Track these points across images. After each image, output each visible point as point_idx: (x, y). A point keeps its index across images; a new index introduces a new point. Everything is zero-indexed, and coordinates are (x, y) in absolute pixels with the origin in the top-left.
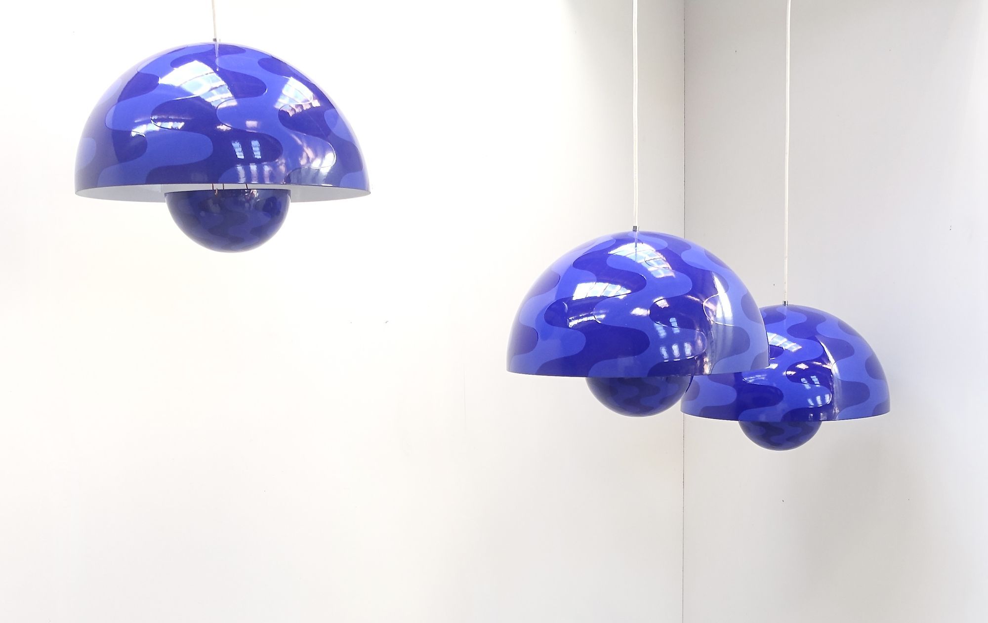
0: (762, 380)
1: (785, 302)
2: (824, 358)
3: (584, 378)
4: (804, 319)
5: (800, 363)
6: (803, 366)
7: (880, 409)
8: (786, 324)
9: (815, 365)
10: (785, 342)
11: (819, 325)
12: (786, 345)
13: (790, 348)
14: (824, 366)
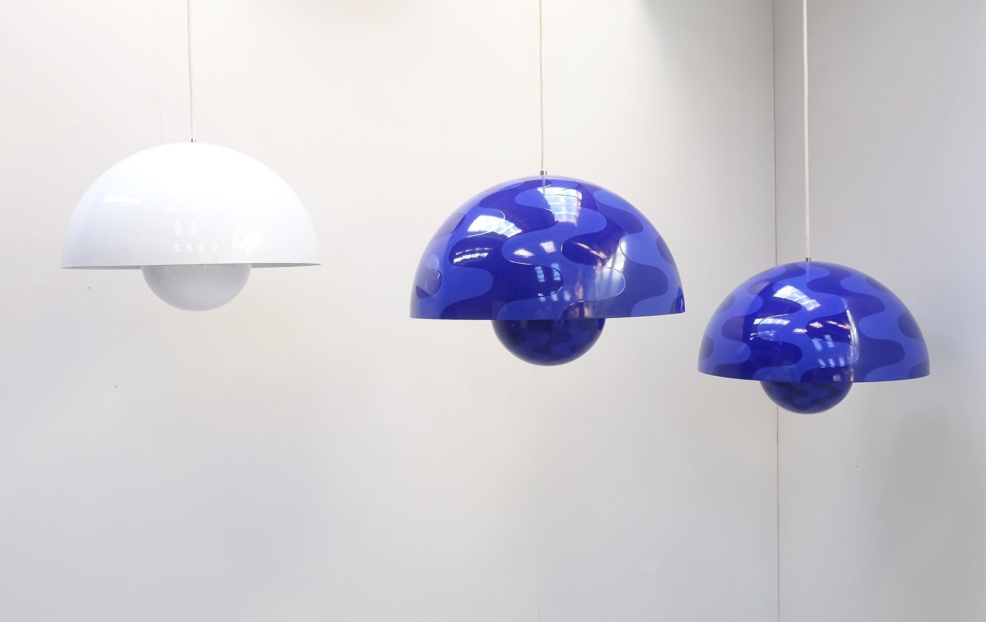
0: (769, 336)
1: (807, 259)
2: (843, 318)
3: (490, 321)
4: (827, 273)
5: (813, 321)
6: (817, 325)
7: (918, 370)
8: (808, 278)
9: (829, 324)
10: (805, 298)
11: (842, 280)
12: (804, 301)
13: (807, 304)
14: (840, 326)
